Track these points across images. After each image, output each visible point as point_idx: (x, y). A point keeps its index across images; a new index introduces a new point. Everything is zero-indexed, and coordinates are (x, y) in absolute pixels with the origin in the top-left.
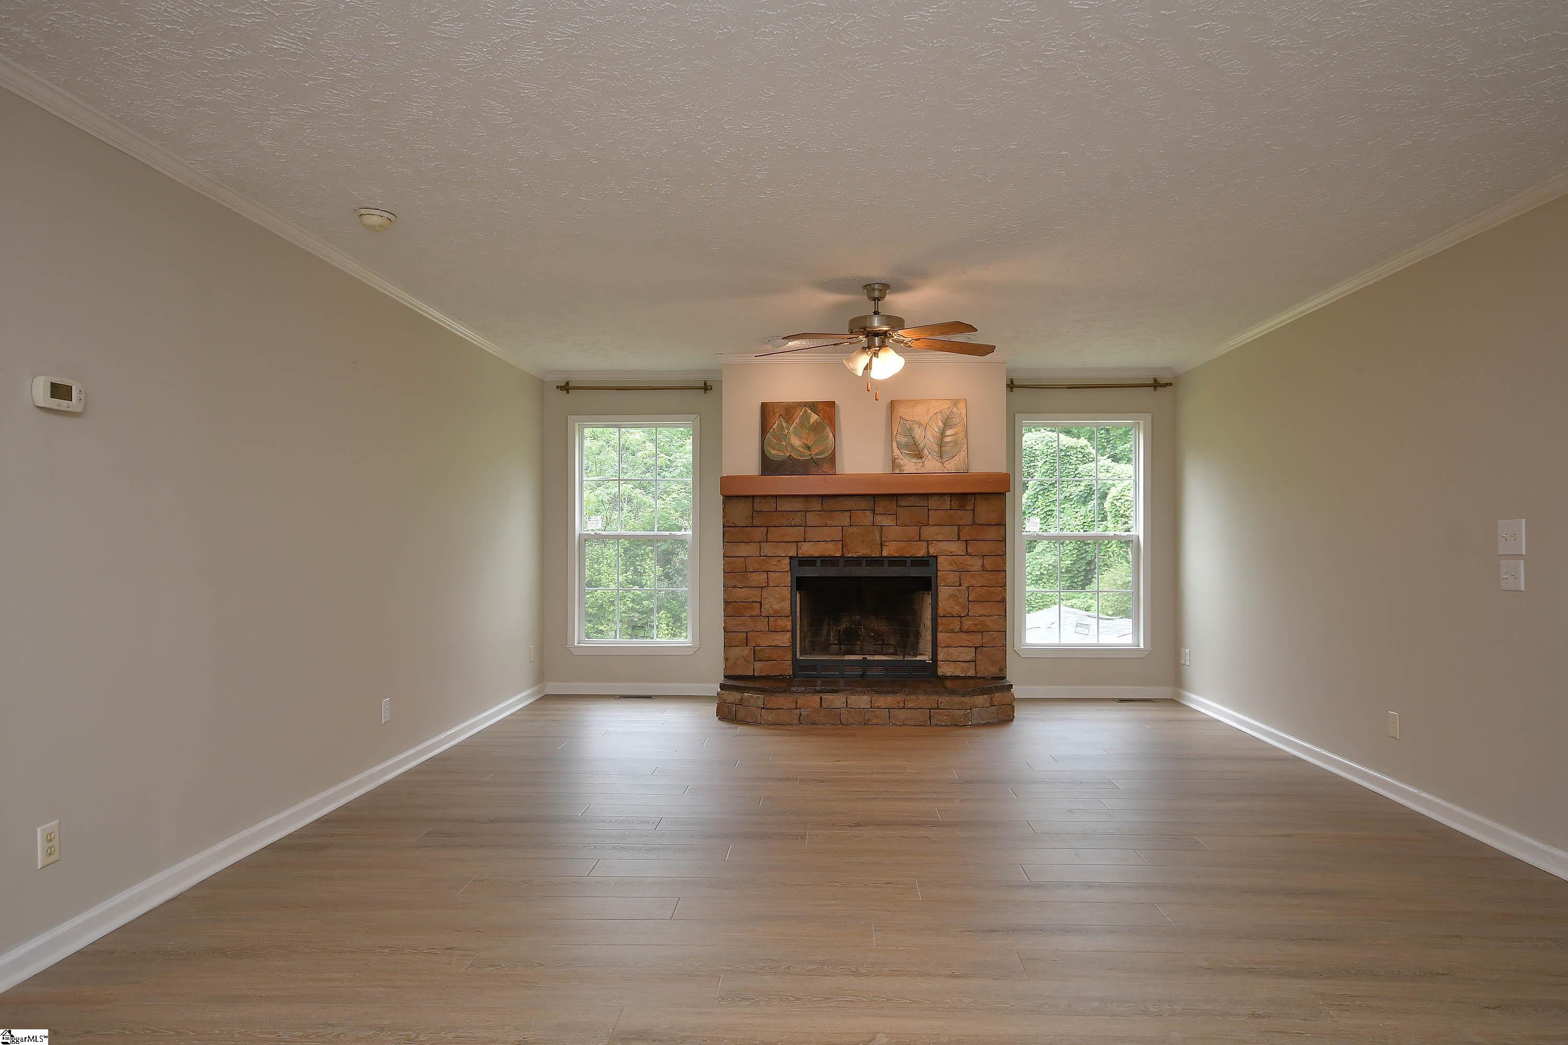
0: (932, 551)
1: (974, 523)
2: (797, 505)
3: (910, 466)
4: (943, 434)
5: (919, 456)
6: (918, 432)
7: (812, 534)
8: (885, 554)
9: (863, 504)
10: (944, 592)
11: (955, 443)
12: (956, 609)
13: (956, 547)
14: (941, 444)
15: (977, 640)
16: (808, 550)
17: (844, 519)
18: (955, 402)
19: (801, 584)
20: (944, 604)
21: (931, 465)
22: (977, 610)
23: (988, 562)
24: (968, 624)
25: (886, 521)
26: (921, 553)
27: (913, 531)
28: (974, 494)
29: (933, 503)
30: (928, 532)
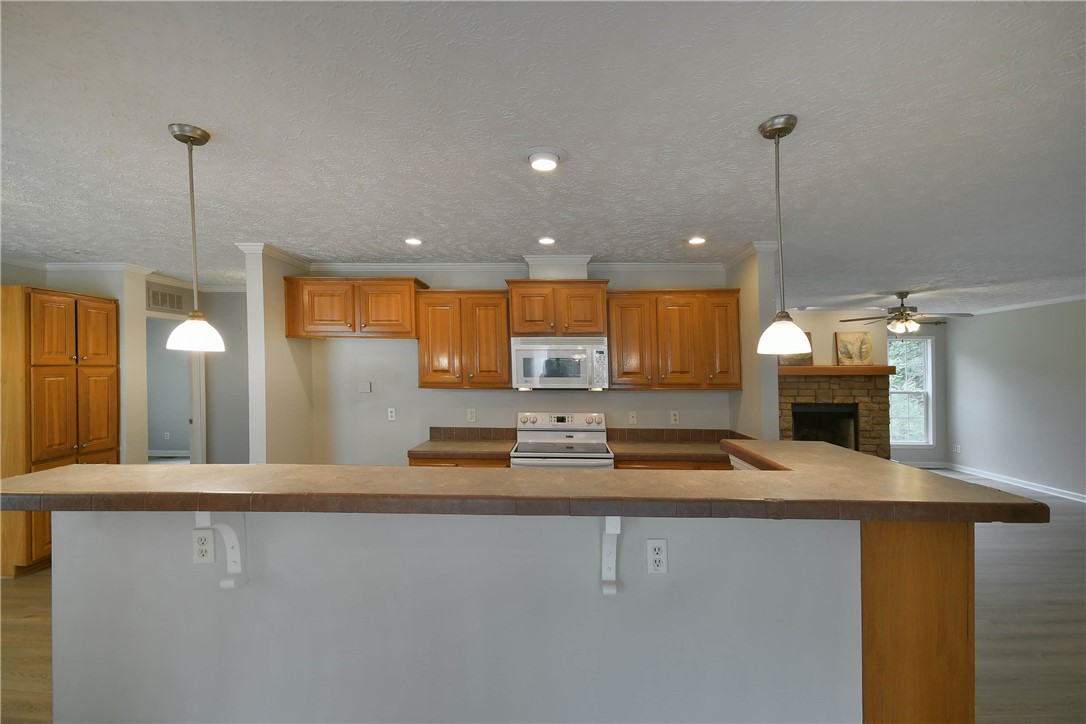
0: (856, 401)
1: (875, 388)
2: (795, 380)
3: (846, 362)
4: (861, 348)
5: (851, 358)
6: (850, 347)
7: (802, 393)
8: (835, 402)
9: (825, 379)
10: (862, 420)
11: (867, 352)
12: (868, 428)
13: (867, 399)
14: (860, 352)
15: (877, 441)
16: (800, 400)
17: (816, 386)
18: (866, 333)
19: (795, 415)
20: (862, 425)
21: (856, 362)
22: (878, 427)
23: (882, 406)
24: (873, 435)
25: (835, 387)
26: (851, 402)
27: (847, 392)
28: (876, 376)
29: (856, 379)
30: (855, 392)
